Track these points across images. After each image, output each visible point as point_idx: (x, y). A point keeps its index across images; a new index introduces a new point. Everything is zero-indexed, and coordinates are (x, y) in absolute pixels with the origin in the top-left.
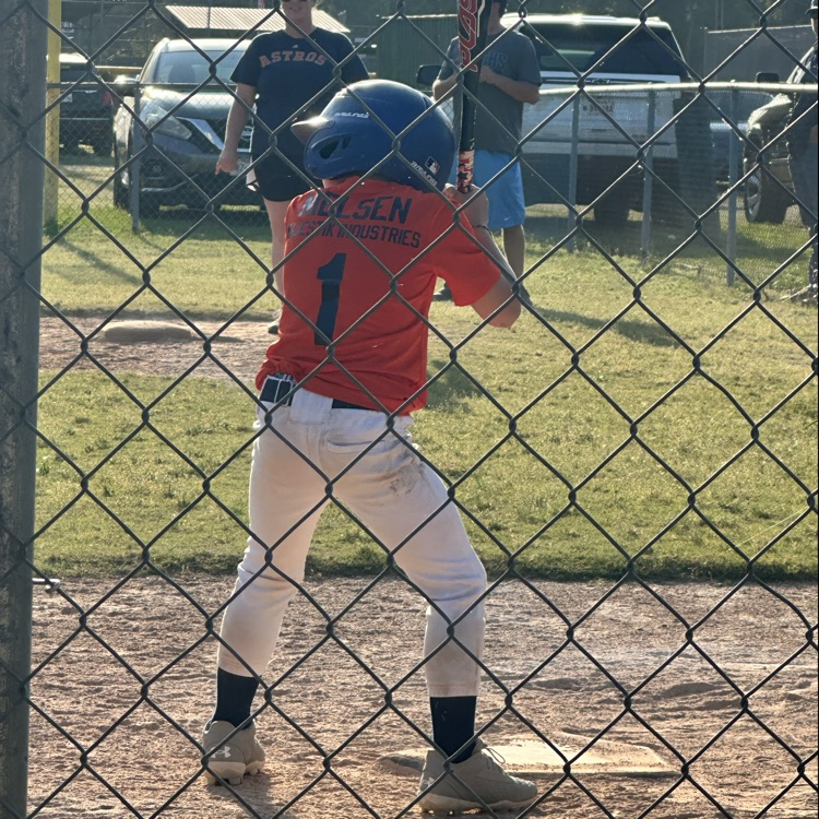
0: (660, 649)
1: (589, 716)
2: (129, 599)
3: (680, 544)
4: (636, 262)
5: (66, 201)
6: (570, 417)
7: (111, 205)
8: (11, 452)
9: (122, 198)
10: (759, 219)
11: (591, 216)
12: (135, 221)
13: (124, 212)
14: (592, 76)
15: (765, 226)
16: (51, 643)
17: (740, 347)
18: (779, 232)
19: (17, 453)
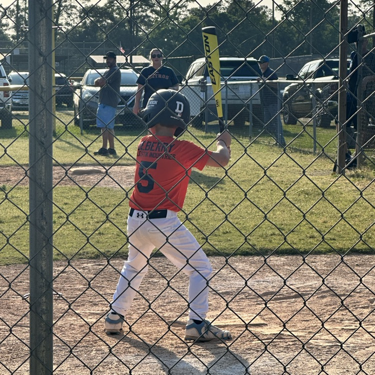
0: (259, 280)
1: (236, 304)
2: (84, 267)
3: (264, 243)
4: (248, 140)
5: (58, 125)
6: (227, 197)
7: (74, 126)
8: (45, 253)
9: (77, 123)
10: (288, 123)
11: (232, 123)
12: (82, 131)
13: (78, 127)
14: (231, 78)
15: (290, 126)
16: (58, 284)
17: (283, 170)
18: (295, 127)
19: (47, 253)
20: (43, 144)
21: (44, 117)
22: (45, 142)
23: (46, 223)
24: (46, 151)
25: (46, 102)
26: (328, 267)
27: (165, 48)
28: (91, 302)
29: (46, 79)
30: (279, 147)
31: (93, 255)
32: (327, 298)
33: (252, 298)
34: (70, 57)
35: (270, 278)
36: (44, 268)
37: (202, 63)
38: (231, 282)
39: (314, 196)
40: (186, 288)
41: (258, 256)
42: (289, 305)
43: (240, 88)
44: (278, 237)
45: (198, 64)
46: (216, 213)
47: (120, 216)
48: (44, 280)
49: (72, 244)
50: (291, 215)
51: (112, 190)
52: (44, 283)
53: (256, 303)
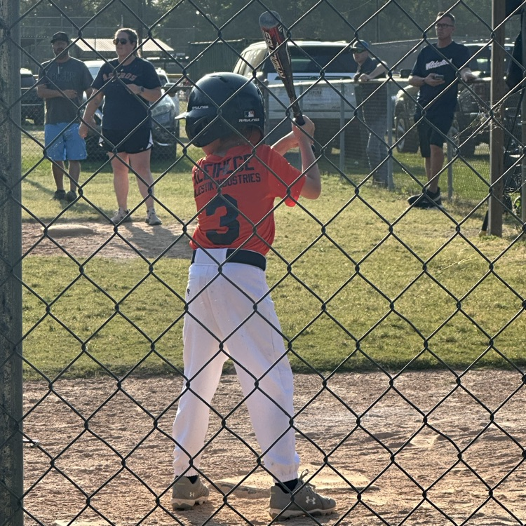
3: (371, 350)
4: (338, 179)
8: (8, 370)
10: (404, 150)
15: (407, 155)
17: (398, 229)
18: (416, 157)
19: (12, 370)
20: (5, 180)
21: (5, 135)
22: (7, 178)
23: (11, 318)
24: (10, 192)
25: (11, 108)
26: (478, 391)
27: (196, 26)
28: (81, 452)
29: (9, 67)
30: (390, 191)
31: (82, 372)
32: (479, 443)
33: (352, 444)
34: (39, 41)
35: (382, 410)
36: (7, 396)
37: (259, 51)
38: (316, 417)
39: (452, 272)
40: (240, 427)
41: (360, 372)
42: (415, 456)
43: (323, 92)
44: (394, 341)
45: (252, 52)
46: (288, 301)
47: (126, 307)
48: (8, 417)
49: (46, 354)
50: (414, 303)
51: (113, 263)
52: (7, 423)
53: (359, 452)
